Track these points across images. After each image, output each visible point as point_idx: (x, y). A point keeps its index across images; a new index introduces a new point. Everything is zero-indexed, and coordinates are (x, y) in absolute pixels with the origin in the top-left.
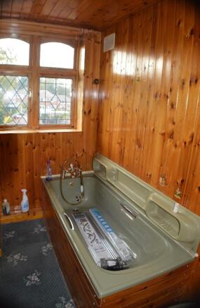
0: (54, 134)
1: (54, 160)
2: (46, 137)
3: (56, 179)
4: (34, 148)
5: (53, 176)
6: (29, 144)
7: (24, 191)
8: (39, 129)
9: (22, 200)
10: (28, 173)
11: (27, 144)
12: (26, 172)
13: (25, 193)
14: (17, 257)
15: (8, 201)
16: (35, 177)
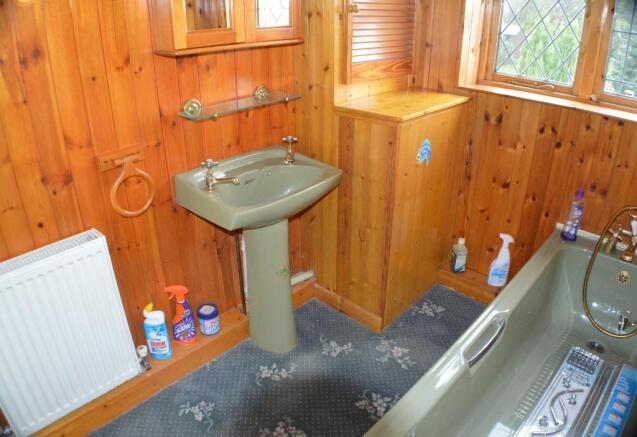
0: (621, 122)
1: (604, 193)
2: (595, 126)
3: (586, 243)
4: (558, 145)
5: (581, 233)
6: (548, 131)
7: (507, 239)
8: (598, 103)
9: (496, 257)
10: (530, 201)
11: (542, 131)
12: (527, 196)
13: (505, 245)
14: (398, 351)
15: (466, 244)
16: (543, 217)
